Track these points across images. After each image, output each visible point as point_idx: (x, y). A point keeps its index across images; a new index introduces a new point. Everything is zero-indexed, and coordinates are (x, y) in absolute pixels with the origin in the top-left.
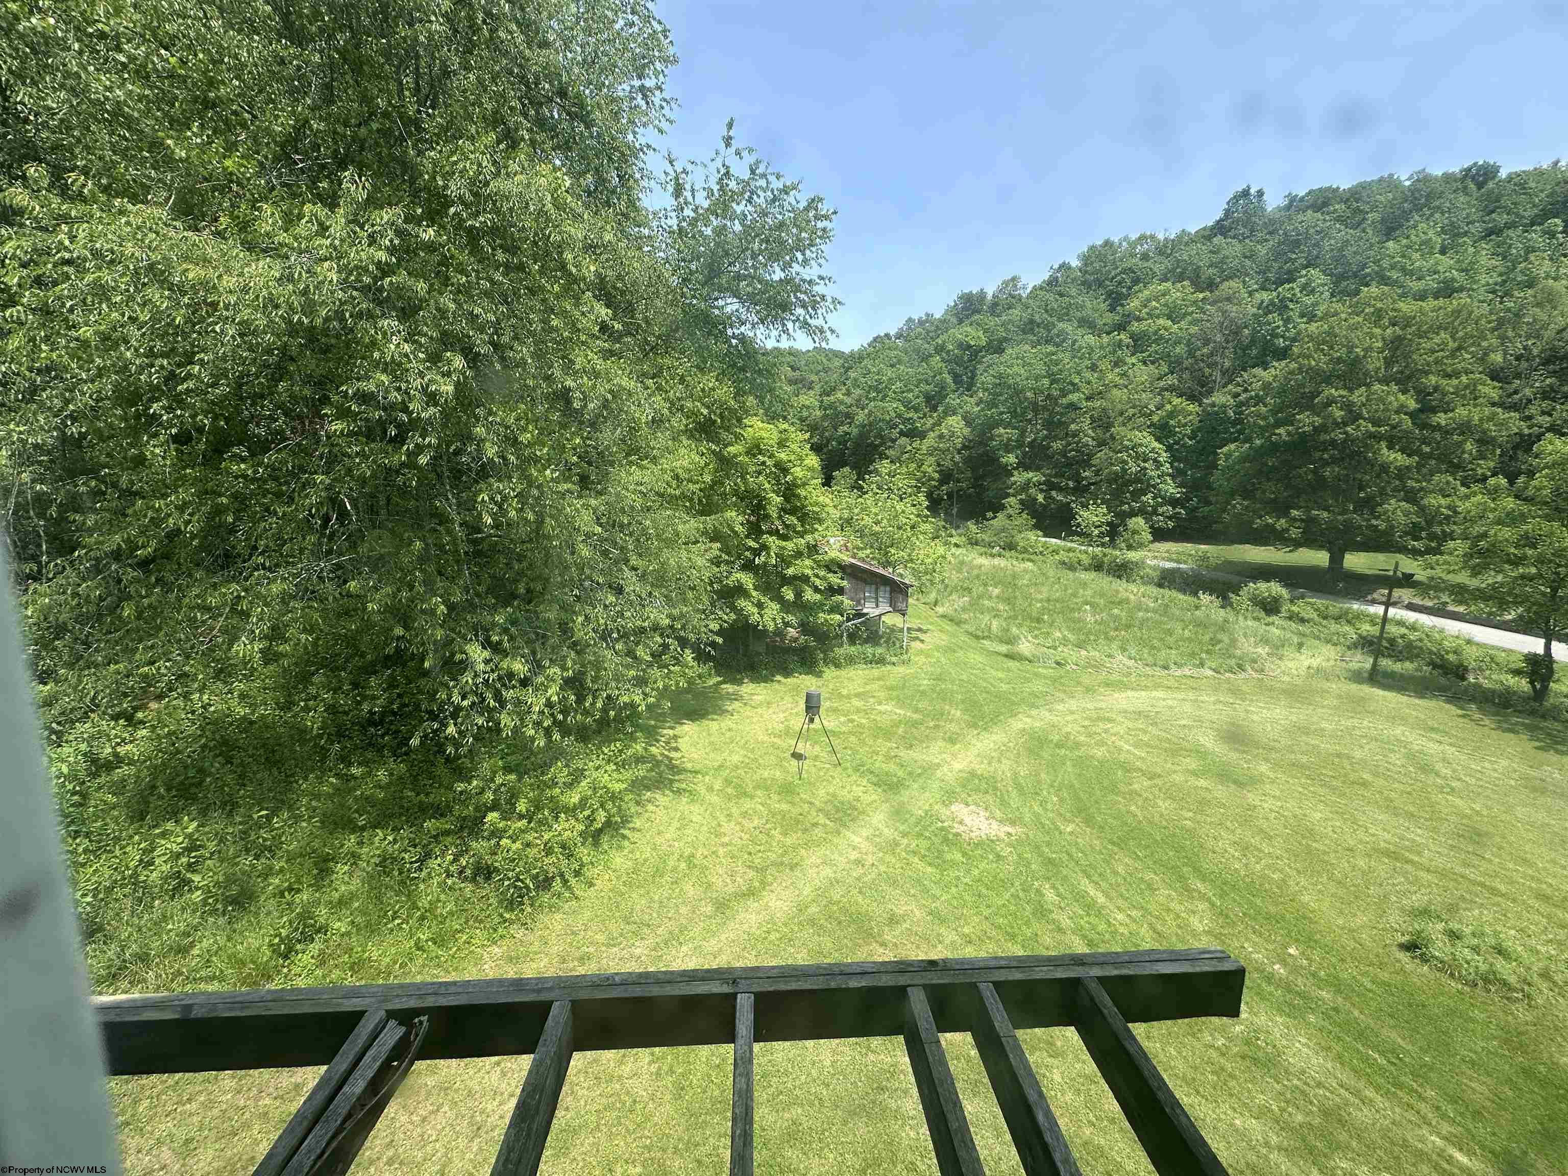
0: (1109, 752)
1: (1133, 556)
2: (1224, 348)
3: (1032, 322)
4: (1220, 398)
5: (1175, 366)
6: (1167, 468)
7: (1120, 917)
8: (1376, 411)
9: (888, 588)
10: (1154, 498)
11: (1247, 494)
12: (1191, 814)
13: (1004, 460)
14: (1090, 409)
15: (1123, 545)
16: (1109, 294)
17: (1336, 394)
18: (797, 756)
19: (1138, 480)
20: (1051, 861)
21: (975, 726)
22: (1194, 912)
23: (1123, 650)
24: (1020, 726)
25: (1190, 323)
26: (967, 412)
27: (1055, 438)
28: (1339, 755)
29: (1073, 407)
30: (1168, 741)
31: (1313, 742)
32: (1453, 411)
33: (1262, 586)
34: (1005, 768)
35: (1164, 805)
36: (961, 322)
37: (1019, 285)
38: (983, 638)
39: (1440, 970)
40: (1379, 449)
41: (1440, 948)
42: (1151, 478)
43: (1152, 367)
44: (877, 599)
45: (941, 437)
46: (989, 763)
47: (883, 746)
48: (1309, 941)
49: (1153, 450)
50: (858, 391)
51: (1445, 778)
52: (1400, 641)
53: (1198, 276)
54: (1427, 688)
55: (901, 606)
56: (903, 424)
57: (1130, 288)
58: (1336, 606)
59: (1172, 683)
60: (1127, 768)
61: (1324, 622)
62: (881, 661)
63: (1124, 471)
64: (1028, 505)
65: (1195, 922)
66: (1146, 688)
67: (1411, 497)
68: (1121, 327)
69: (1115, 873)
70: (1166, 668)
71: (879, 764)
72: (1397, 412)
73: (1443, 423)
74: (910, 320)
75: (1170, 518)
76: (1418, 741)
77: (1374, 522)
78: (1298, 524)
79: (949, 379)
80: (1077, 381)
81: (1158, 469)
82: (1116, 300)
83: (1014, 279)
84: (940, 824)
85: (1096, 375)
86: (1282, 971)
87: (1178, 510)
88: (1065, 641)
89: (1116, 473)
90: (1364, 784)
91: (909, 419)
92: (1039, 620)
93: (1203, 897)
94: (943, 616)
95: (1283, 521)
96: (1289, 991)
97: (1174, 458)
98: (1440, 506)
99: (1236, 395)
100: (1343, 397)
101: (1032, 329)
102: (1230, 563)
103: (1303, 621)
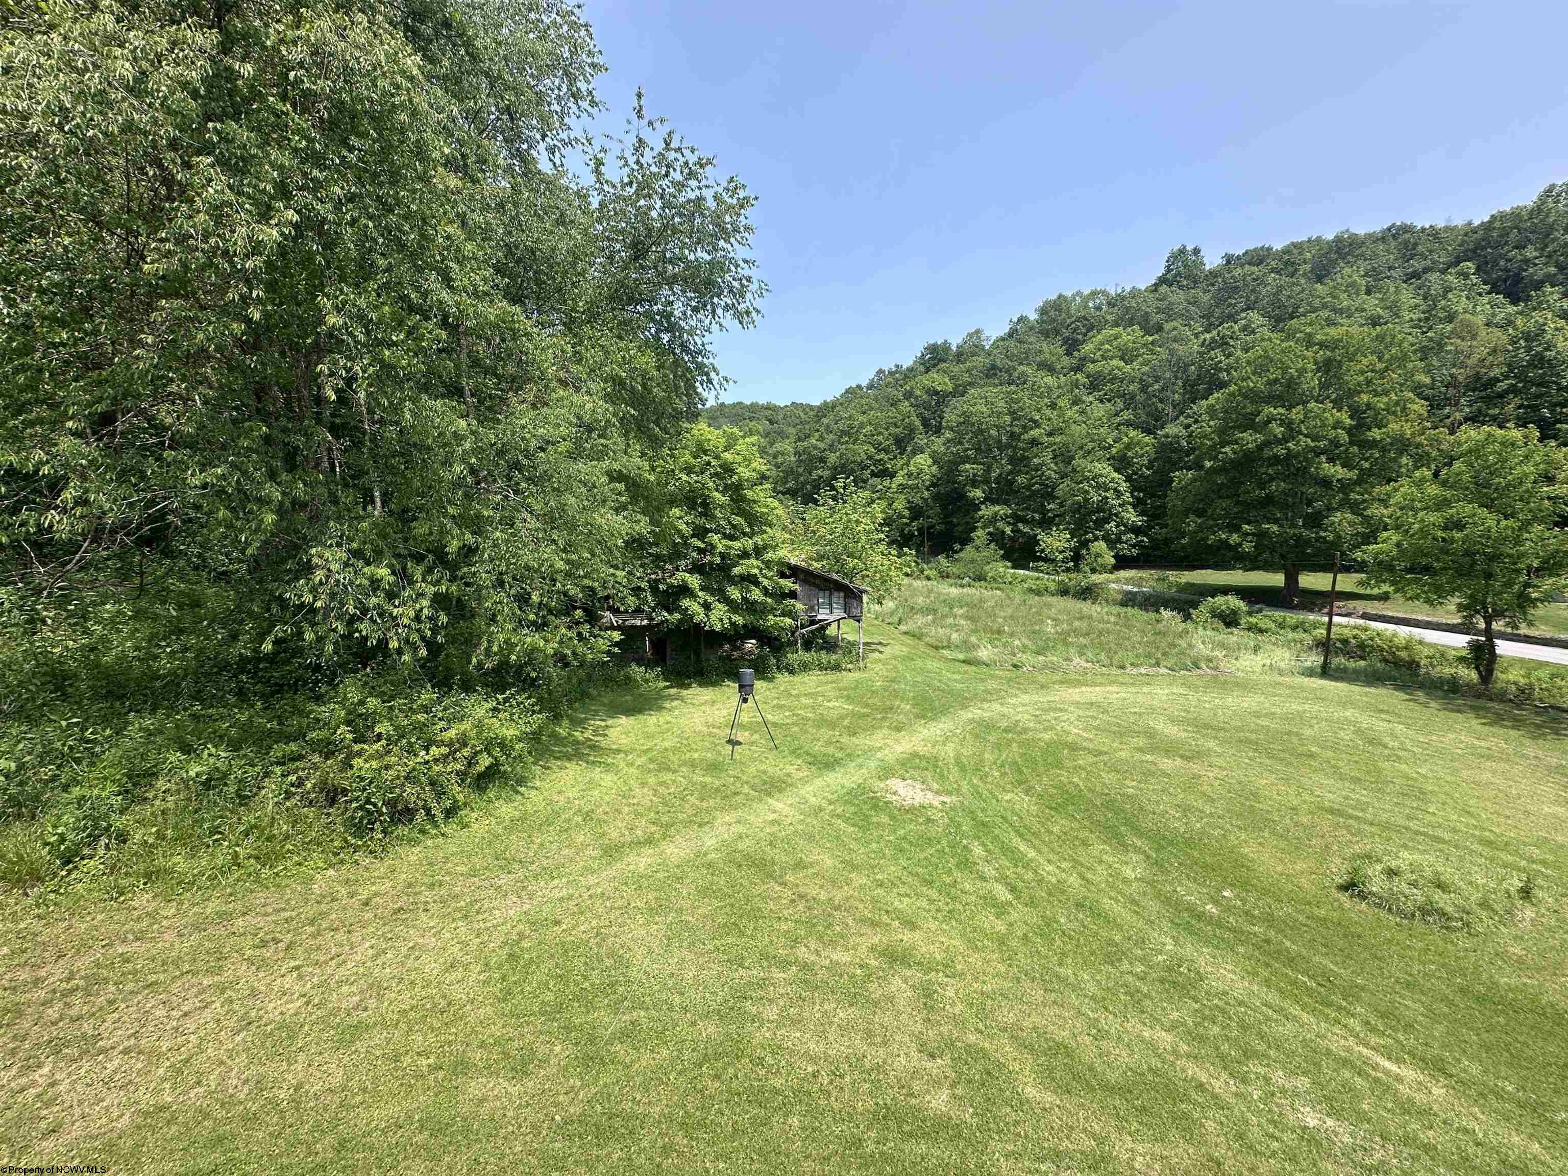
0: (1056, 734)
1: (1096, 578)
2: (1173, 384)
3: (994, 367)
4: (1172, 429)
5: (1129, 401)
6: (1127, 497)
7: (1050, 868)
8: (1315, 427)
9: (842, 594)
10: (1117, 527)
11: (1200, 513)
12: (1134, 783)
13: (971, 495)
14: (1050, 445)
15: (1087, 569)
16: (1065, 341)
17: (1275, 412)
18: (733, 743)
19: (1099, 510)
20: (984, 824)
21: (923, 717)
22: (1127, 863)
23: (1081, 654)
24: (970, 716)
25: (1142, 364)
26: (934, 452)
27: (1020, 472)
28: (1289, 733)
29: (1034, 442)
30: (1119, 726)
31: (1264, 723)
32: (1386, 426)
33: (1220, 600)
34: (950, 750)
35: (1108, 778)
36: (928, 370)
37: (983, 337)
38: (943, 648)
39: (1379, 906)
40: (1320, 463)
41: (1377, 885)
42: (1113, 506)
43: (1108, 404)
44: (830, 604)
45: (909, 475)
46: (933, 747)
47: (825, 733)
48: (1243, 885)
49: (1112, 481)
50: (831, 436)
51: (1393, 749)
52: (1353, 641)
53: (1147, 321)
54: (1378, 680)
55: (855, 612)
56: (875, 465)
57: (1085, 335)
58: (1292, 617)
59: (1127, 679)
60: (1073, 748)
61: (1282, 632)
62: (837, 667)
63: (1086, 500)
64: (997, 538)
65: (1128, 872)
66: (1101, 684)
67: (1356, 508)
68: (1078, 369)
69: (1050, 832)
70: (1123, 667)
71: (817, 748)
72: (1334, 428)
73: (1378, 438)
74: (881, 371)
75: (1134, 546)
76: (1365, 721)
77: (1322, 534)
78: (1250, 538)
79: (918, 423)
80: (1037, 418)
81: (1118, 498)
82: (1071, 346)
83: (978, 332)
84: (872, 794)
85: (1055, 413)
86: (1214, 910)
87: (1140, 538)
88: (1024, 649)
89: (1079, 503)
90: (1312, 756)
91: (881, 460)
92: (999, 632)
93: (1138, 850)
94: (906, 633)
95: (1235, 536)
96: (1221, 927)
97: (1134, 489)
98: (1383, 515)
99: (1187, 426)
100: (1282, 415)
101: (996, 375)
102: (1193, 585)
103: (1261, 631)
